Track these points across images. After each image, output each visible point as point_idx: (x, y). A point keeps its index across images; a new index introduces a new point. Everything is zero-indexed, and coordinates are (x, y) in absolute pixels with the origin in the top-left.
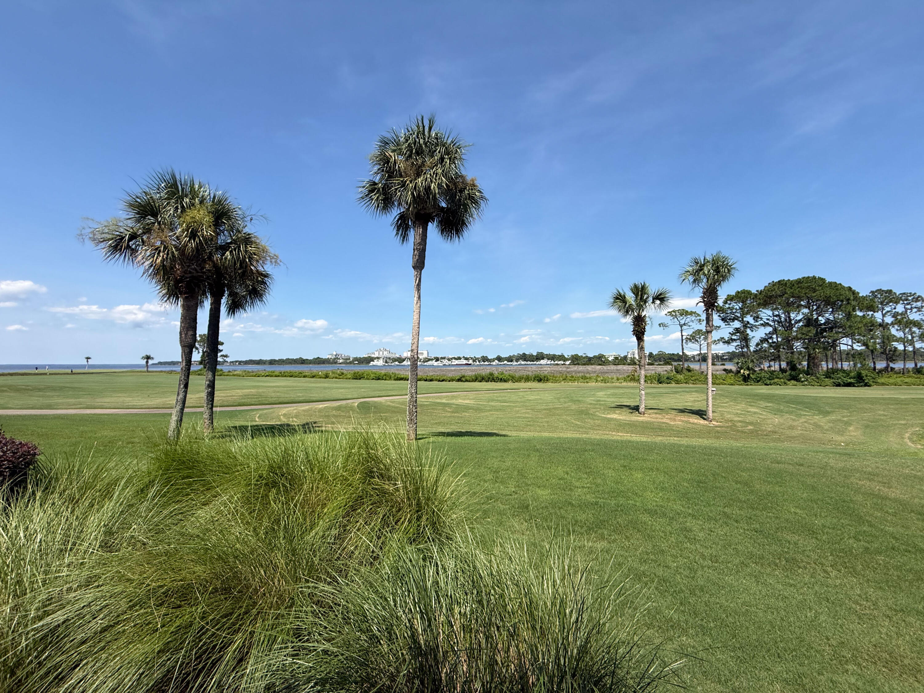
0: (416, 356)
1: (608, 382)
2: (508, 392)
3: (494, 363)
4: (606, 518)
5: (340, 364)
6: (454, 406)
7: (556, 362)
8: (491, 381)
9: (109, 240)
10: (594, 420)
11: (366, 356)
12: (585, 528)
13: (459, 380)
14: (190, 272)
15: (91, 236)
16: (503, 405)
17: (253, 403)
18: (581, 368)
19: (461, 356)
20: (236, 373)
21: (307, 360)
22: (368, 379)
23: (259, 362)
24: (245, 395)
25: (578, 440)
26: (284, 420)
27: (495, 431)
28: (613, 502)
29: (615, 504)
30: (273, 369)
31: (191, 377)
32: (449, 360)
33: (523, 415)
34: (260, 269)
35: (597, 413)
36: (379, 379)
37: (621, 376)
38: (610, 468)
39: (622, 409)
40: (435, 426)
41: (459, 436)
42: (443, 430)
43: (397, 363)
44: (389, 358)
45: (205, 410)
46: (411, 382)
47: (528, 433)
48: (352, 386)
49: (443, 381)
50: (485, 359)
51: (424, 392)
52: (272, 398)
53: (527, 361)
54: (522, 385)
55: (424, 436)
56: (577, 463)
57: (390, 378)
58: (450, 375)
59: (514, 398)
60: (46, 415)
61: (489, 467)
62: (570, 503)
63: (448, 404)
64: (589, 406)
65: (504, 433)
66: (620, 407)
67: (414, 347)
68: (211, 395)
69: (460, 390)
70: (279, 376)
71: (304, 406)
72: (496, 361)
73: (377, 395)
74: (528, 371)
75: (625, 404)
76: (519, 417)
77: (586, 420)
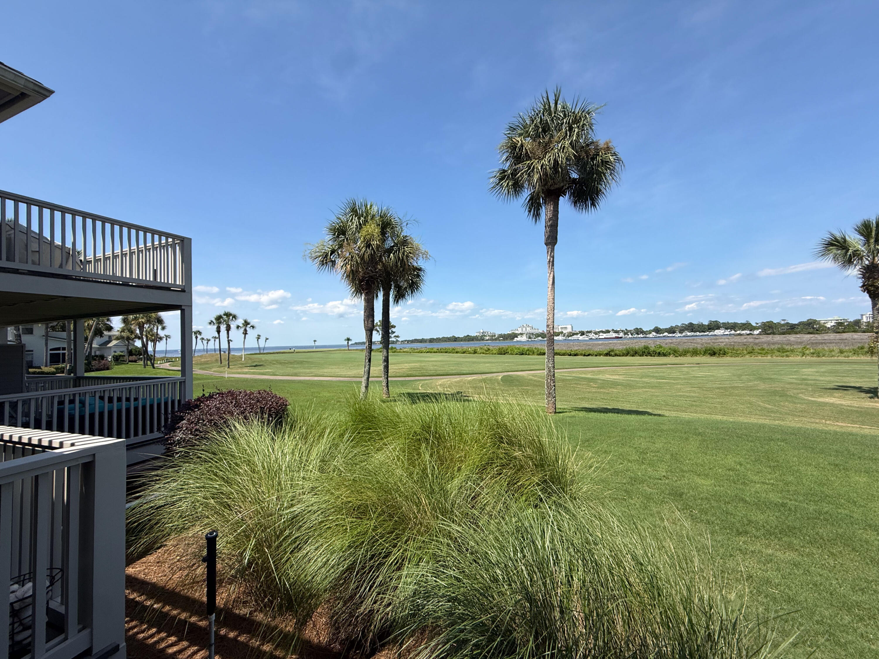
0: (551, 331)
1: (824, 356)
2: (668, 368)
3: (651, 336)
4: (797, 524)
5: (487, 340)
6: (599, 381)
7: (738, 332)
8: (646, 356)
9: (320, 256)
10: (795, 403)
11: (510, 333)
12: (762, 531)
13: (608, 354)
14: (368, 273)
15: (310, 255)
16: (659, 382)
17: (417, 374)
18: (778, 338)
19: (610, 329)
20: (405, 350)
21: (459, 337)
22: (512, 354)
23: (422, 341)
24: (411, 368)
25: (762, 427)
26: (440, 390)
27: (648, 410)
28: (812, 508)
29: (814, 510)
30: (431, 347)
31: (372, 353)
32: (596, 333)
33: (687, 394)
34: (415, 264)
35: (801, 395)
36: (522, 354)
37: (847, 348)
38: (810, 465)
39: (845, 392)
40: (578, 401)
41: (604, 412)
42: (587, 406)
43: (540, 338)
44: (532, 334)
45: (383, 379)
46: (548, 356)
47: (692, 414)
48: (496, 361)
49: (589, 355)
50: (638, 331)
51: (567, 367)
52: (431, 370)
53: (695, 332)
54: (688, 359)
55: (565, 411)
56: (756, 454)
57: (533, 353)
58: (597, 349)
59: (675, 373)
60: (294, 380)
61: (634, 446)
62: (743, 500)
63: (593, 379)
64: (787, 386)
65: (659, 412)
66: (845, 388)
67: (550, 322)
68: (387, 367)
69: (608, 365)
70: (436, 352)
71: (456, 378)
72: (654, 333)
73: (520, 369)
74: (698, 343)
75: (853, 385)
76: (681, 396)
77: (782, 404)
